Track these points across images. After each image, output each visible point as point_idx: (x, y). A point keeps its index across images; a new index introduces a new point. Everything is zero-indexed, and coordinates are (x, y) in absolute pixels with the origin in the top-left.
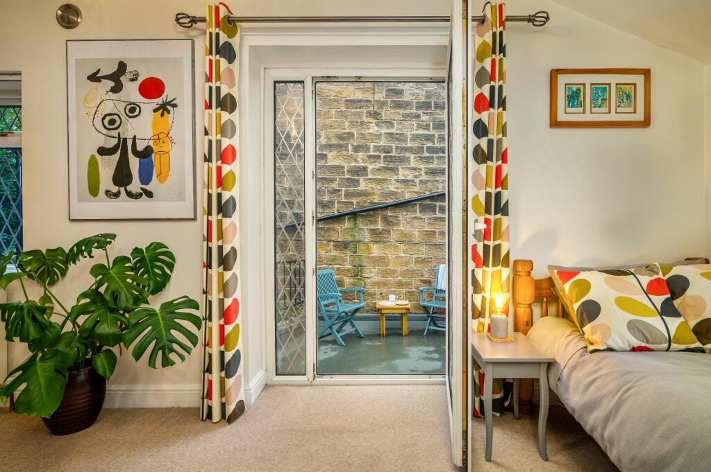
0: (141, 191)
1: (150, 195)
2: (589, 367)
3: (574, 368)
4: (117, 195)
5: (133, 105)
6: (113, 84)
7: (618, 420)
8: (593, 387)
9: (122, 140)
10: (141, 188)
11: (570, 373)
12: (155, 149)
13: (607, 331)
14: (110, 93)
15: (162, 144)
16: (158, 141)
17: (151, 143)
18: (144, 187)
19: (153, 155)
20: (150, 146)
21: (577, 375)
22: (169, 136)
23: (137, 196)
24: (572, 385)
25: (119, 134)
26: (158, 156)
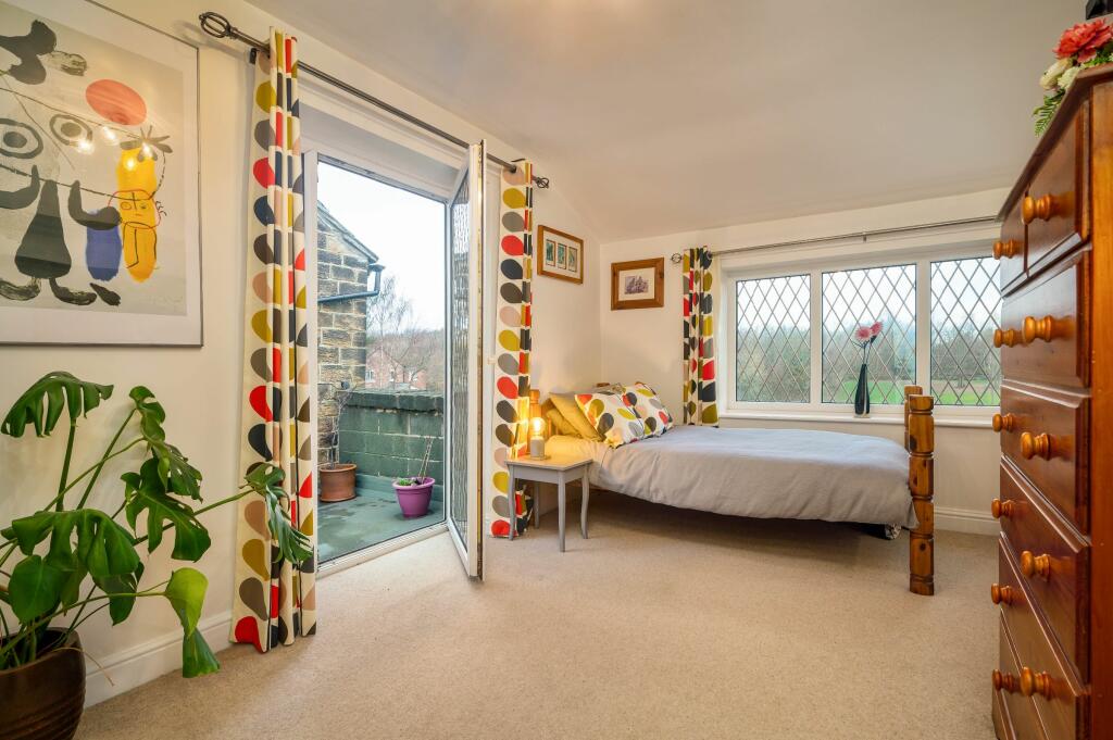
0: (93, 291)
1: (113, 299)
2: (623, 457)
3: (611, 461)
4: (29, 293)
5: (72, 121)
6: (18, 61)
7: (658, 477)
8: (633, 466)
9: (42, 184)
10: (92, 285)
11: (609, 466)
12: (125, 216)
13: (620, 431)
14: (11, 79)
15: (140, 211)
16: (131, 203)
17: (116, 204)
18: (100, 283)
19: (120, 227)
20: (113, 209)
21: (616, 464)
22: (156, 198)
23: (83, 300)
24: (614, 472)
25: (35, 169)
26: (130, 231)
